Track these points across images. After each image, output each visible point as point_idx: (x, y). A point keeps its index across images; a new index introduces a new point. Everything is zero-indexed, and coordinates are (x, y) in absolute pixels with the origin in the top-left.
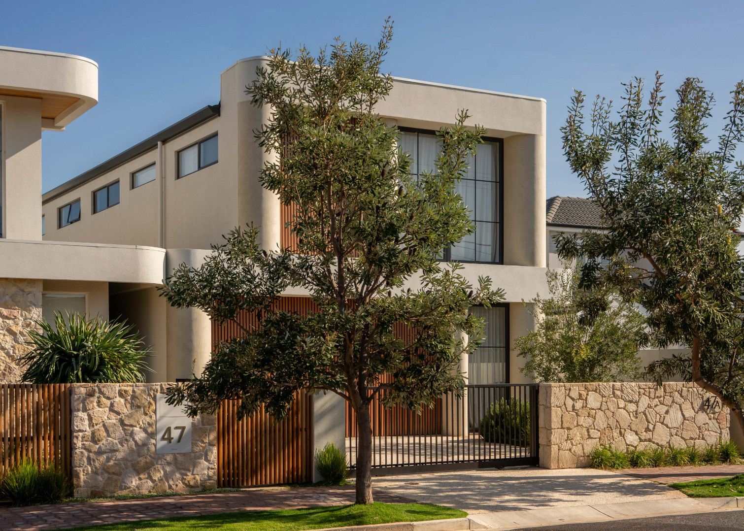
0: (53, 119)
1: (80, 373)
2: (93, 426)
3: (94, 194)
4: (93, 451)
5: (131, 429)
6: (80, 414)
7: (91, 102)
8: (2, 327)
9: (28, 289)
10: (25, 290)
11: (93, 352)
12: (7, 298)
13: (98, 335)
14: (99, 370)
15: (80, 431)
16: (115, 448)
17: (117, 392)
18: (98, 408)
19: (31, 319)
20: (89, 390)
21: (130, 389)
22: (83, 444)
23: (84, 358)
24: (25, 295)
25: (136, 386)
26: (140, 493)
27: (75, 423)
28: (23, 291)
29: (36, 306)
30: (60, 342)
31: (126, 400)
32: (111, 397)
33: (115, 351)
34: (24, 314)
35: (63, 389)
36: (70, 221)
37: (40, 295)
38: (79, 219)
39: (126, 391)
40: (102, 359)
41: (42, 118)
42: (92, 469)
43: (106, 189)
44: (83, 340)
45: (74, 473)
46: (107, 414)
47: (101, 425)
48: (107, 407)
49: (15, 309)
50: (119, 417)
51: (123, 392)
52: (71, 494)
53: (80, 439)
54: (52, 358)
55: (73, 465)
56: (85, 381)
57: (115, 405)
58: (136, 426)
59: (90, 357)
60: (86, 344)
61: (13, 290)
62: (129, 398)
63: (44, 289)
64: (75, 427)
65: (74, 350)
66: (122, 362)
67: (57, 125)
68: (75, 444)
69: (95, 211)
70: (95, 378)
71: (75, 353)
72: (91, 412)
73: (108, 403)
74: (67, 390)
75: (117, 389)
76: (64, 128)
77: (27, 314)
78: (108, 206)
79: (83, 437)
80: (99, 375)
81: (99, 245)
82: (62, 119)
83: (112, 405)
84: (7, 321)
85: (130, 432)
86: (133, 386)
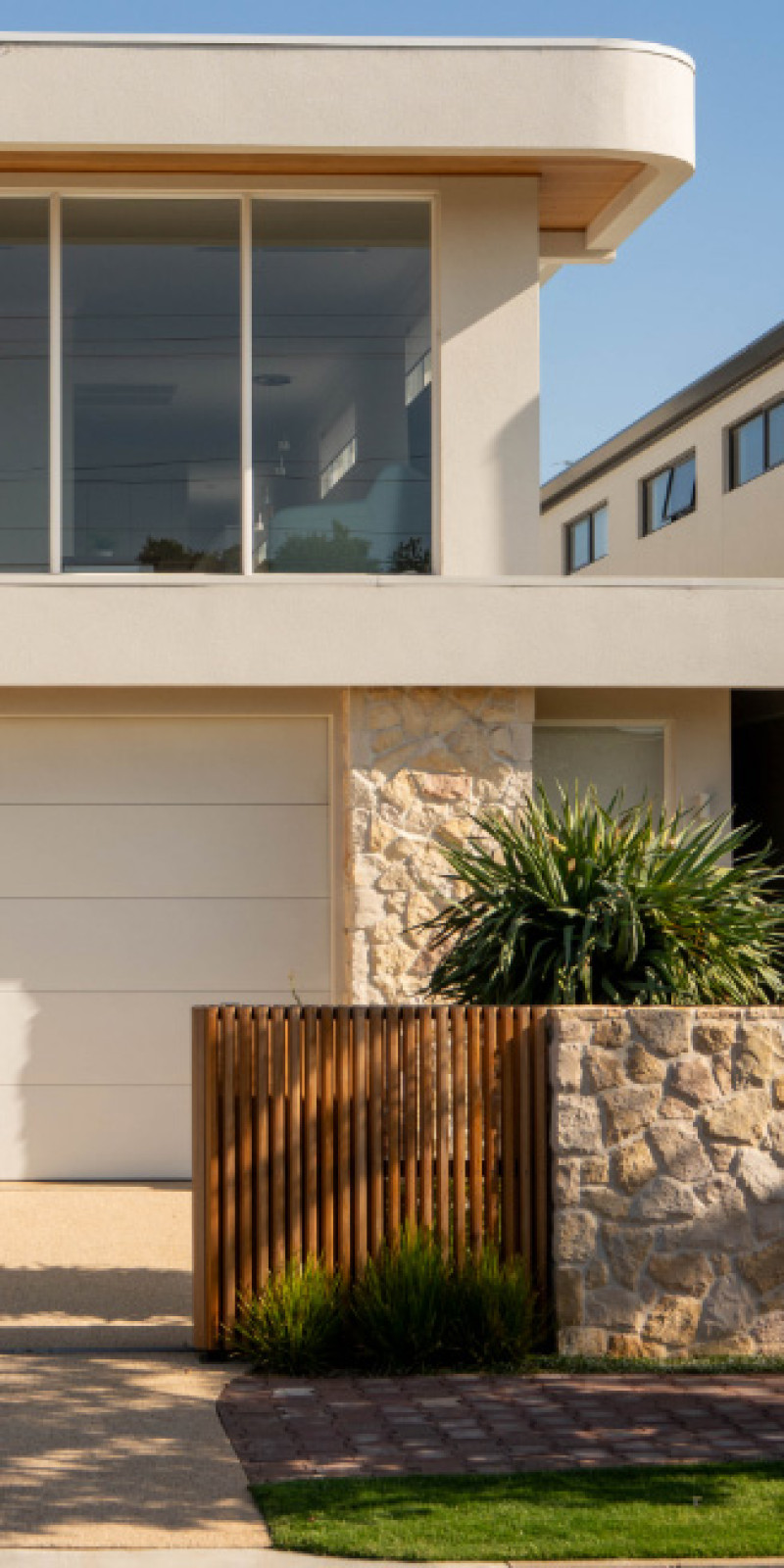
0: (583, 230)
1: (586, 972)
2: (615, 1139)
3: (732, 434)
4: (614, 1214)
5: (733, 1149)
6: (575, 1100)
7: (678, 170)
8: (421, 824)
9: (494, 717)
10: (486, 720)
11: (623, 910)
12: (437, 742)
13: (648, 859)
14: (644, 960)
15: (575, 1151)
16: (684, 1209)
17: (689, 1034)
18: (628, 1084)
19: (501, 801)
20: (604, 1028)
21: (729, 1027)
22: (586, 1194)
23: (597, 928)
24: (485, 732)
25: (749, 1017)
26: (760, 1351)
27: (561, 1129)
28: (479, 721)
29: (515, 763)
30: (531, 880)
31: (717, 1061)
32: (670, 1049)
33: (695, 906)
34: (482, 788)
35: (525, 1023)
36: (670, 512)
37: (525, 732)
38: (691, 508)
39: (716, 1034)
40: (652, 932)
41: (543, 229)
42: (612, 1270)
43: (760, 420)
44: (596, 873)
45: (559, 1282)
46: (657, 1102)
47: (640, 1134)
48: (656, 1079)
49: (456, 775)
50: (695, 1113)
51: (707, 1037)
52: (549, 1346)
53: (576, 1176)
54: (508, 924)
55: (556, 1258)
56: (600, 998)
57: (684, 1074)
58: (748, 1143)
59: (614, 926)
60: (605, 884)
61: (451, 719)
62: (726, 1053)
63: (539, 714)
64: (561, 1141)
65: (573, 903)
66: (713, 940)
67: (593, 245)
68: (561, 1191)
69: (732, 481)
70: (633, 986)
71: (572, 912)
72: (608, 1096)
73: (660, 1067)
74: (537, 1024)
75: (690, 1025)
76: (613, 255)
77: (490, 785)
78: (767, 466)
79: (585, 1172)
80: (644, 978)
81: (695, 581)
82: (601, 229)
83: (673, 1074)
84: (437, 808)
85: (728, 1160)
86: (738, 1016)
